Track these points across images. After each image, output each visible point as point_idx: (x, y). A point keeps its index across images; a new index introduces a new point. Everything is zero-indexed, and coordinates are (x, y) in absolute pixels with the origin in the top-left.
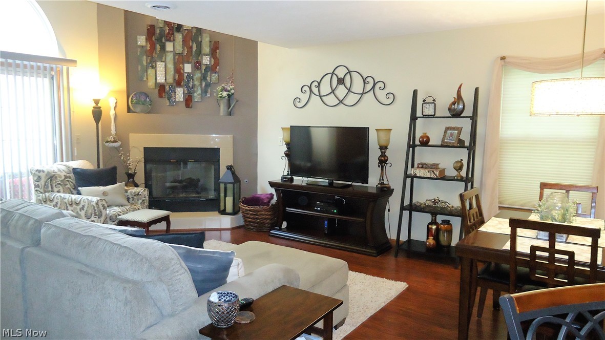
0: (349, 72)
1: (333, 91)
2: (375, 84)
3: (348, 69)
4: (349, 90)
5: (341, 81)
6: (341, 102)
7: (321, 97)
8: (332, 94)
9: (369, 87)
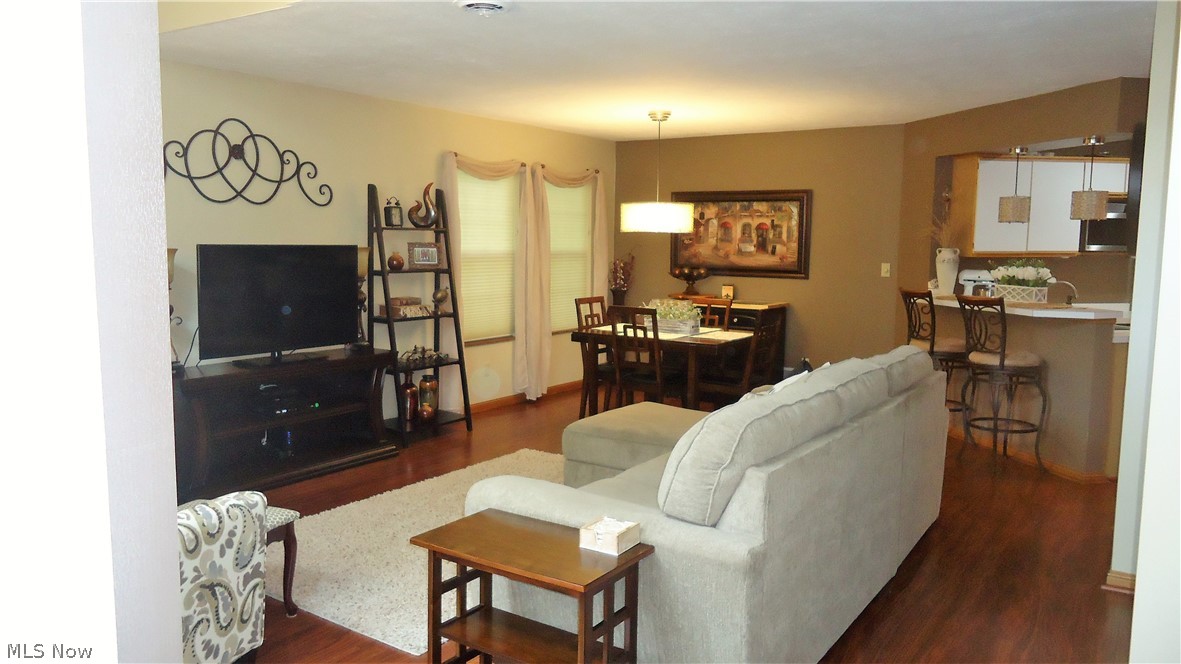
0: (253, 136)
1: (220, 170)
2: (299, 167)
3: (249, 130)
4: (254, 172)
5: (237, 152)
6: (239, 194)
7: (191, 179)
8: (219, 176)
9: (290, 170)
